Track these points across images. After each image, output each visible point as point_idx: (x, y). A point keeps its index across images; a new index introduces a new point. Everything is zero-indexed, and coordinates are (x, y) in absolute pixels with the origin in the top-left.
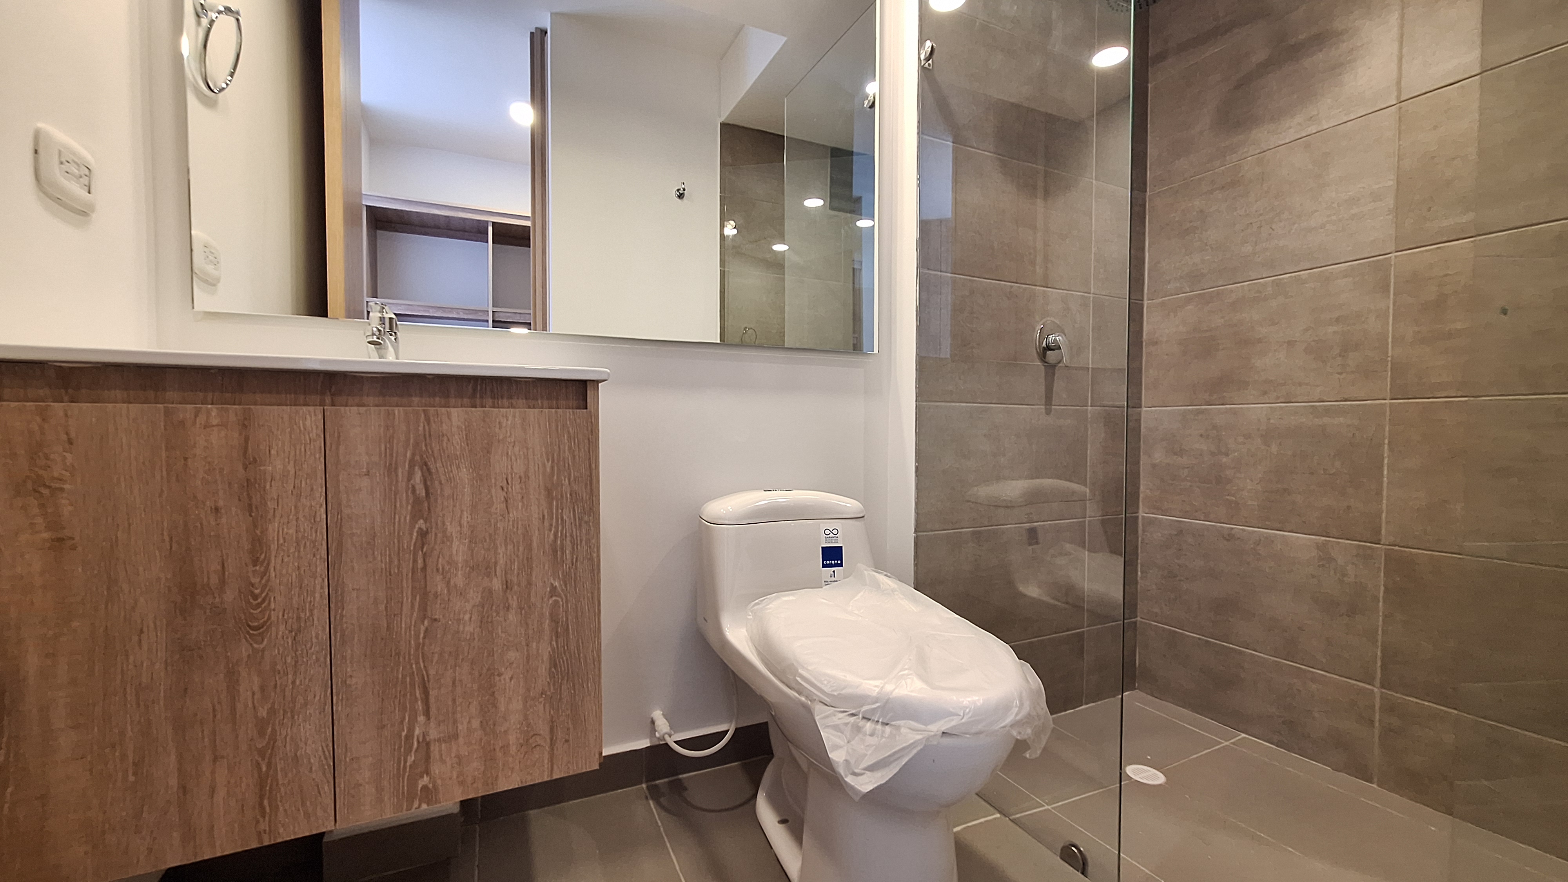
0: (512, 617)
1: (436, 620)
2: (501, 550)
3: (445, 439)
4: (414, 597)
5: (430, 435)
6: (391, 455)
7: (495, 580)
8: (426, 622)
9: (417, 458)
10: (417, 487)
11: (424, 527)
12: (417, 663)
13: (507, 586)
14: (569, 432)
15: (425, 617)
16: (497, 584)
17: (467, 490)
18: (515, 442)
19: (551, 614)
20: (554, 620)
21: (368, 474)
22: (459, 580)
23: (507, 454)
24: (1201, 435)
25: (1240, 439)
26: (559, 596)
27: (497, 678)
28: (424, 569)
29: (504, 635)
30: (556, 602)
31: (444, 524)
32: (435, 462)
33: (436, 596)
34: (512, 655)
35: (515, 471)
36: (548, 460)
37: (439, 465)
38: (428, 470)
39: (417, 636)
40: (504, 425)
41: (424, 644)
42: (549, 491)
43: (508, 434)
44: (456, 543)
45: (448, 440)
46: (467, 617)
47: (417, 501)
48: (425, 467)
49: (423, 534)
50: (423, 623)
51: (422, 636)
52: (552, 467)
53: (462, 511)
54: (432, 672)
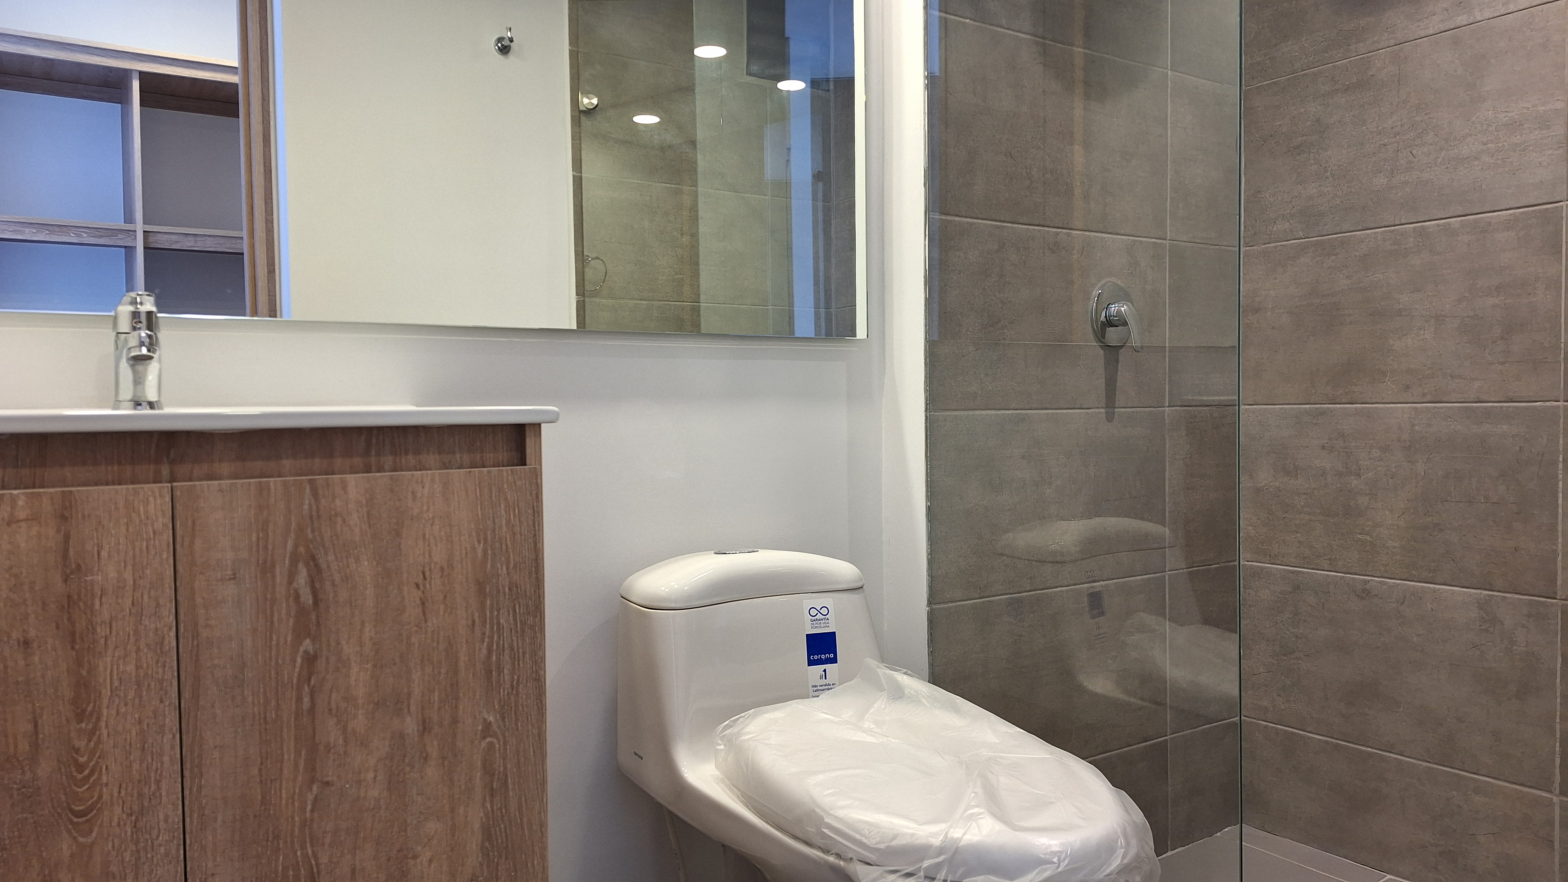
0: (432, 771)
1: (328, 783)
2: (416, 676)
3: (339, 519)
4: (298, 753)
5: (319, 517)
6: (266, 547)
7: (408, 720)
8: (315, 788)
9: (302, 549)
10: (301, 592)
11: (311, 649)
12: (303, 847)
13: (425, 727)
14: (506, 499)
15: (312, 781)
16: (410, 726)
17: (370, 592)
18: (433, 518)
19: (484, 766)
20: (488, 769)
21: (234, 577)
22: (359, 723)
23: (424, 535)
24: (1323, 447)
25: (1376, 453)
26: (495, 735)
27: (412, 862)
28: (312, 709)
29: (419, 799)
30: (491, 744)
31: (338, 644)
32: (326, 553)
33: (328, 747)
34: (432, 826)
35: (435, 559)
36: (479, 542)
37: (331, 557)
38: (317, 565)
39: (303, 809)
40: (419, 495)
41: (312, 820)
42: (480, 586)
43: (425, 508)
44: (355, 669)
45: (344, 521)
46: (371, 775)
47: (302, 612)
48: (313, 561)
49: (311, 660)
50: (311, 789)
51: (309, 807)
52: (485, 551)
53: (363, 622)
54: (324, 860)
